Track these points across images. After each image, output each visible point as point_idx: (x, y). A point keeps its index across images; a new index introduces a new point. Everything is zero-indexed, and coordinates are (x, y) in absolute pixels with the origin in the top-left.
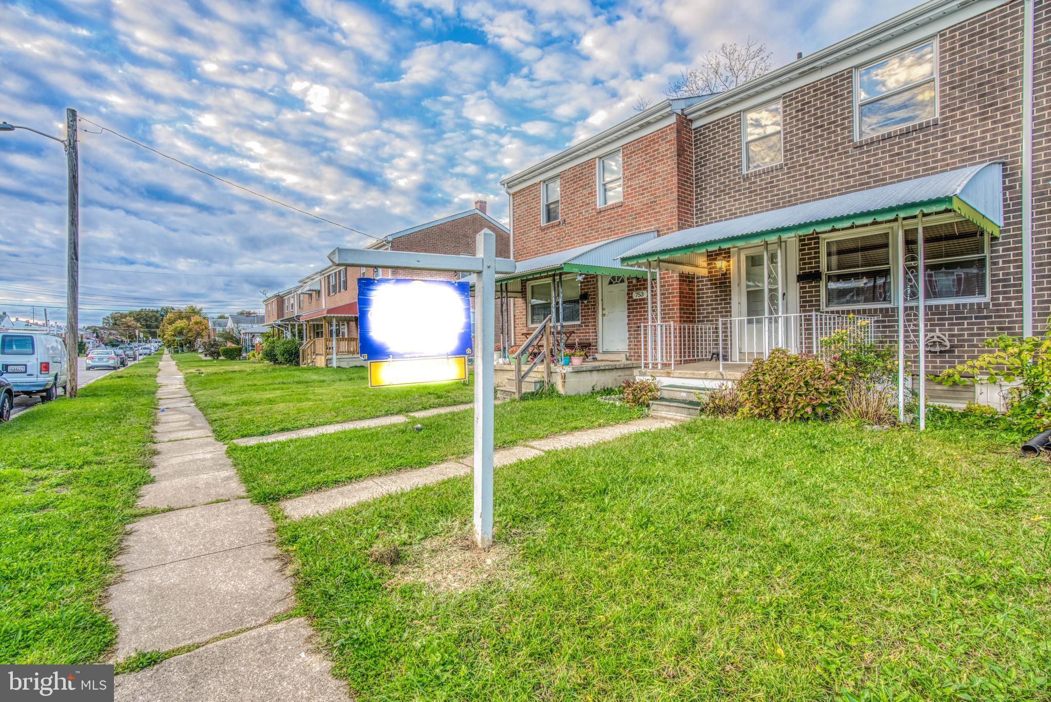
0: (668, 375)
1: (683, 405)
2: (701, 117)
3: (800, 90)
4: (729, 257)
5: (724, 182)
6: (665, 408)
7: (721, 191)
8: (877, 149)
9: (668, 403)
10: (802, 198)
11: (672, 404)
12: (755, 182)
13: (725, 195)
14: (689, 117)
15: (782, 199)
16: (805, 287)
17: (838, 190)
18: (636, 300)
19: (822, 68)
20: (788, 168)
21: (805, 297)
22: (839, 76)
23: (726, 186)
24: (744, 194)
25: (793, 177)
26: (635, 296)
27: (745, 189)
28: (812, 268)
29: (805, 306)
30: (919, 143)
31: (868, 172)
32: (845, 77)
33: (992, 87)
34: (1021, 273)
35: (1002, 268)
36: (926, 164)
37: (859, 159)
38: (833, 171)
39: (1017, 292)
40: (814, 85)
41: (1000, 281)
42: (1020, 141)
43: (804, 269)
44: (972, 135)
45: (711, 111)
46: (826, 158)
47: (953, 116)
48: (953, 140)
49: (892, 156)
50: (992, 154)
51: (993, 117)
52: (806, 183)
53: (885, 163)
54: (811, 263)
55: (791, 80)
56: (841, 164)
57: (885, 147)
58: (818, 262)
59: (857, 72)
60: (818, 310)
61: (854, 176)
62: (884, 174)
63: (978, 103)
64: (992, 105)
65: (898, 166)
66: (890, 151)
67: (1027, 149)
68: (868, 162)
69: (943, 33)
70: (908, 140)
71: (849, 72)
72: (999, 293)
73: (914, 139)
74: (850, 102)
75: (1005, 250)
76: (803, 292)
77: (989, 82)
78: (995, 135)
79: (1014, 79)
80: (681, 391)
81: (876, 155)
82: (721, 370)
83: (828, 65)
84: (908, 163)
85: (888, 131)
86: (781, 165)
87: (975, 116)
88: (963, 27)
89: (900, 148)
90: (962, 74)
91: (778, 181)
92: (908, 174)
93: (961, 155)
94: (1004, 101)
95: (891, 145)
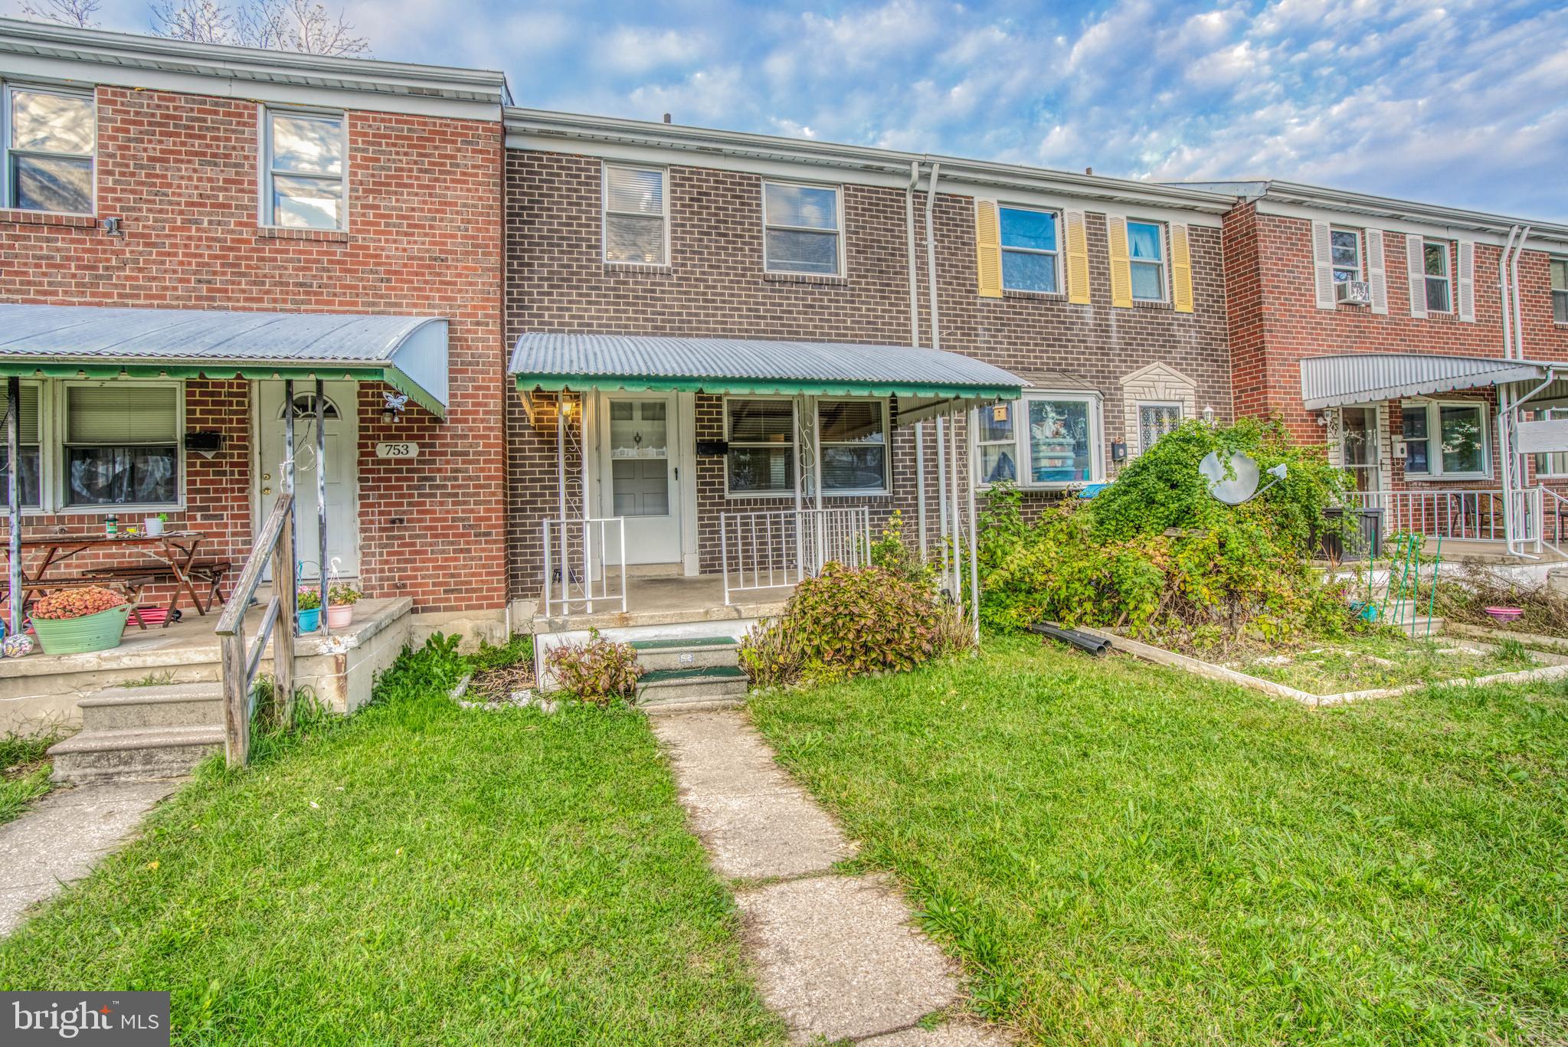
0: (624, 622)
1: (711, 678)
2: (525, 133)
3: (697, 171)
5: (570, 266)
6: (672, 692)
7: (563, 280)
8: (790, 292)
9: (681, 681)
10: (698, 329)
11: (689, 680)
12: (625, 283)
13: (570, 287)
14: (507, 123)
15: (669, 321)
16: (704, 463)
17: (747, 331)
18: (388, 462)
19: (726, 155)
20: (679, 279)
21: (704, 477)
22: (745, 176)
23: (573, 273)
24: (605, 296)
25: (686, 293)
26: (382, 451)
27: (607, 289)
28: (713, 434)
29: (704, 491)
30: (830, 301)
31: (781, 318)
32: (753, 182)
33: (888, 266)
34: (915, 467)
35: (902, 461)
36: (838, 328)
37: (770, 297)
38: (740, 303)
39: (912, 486)
40: (714, 173)
41: (900, 473)
42: (910, 332)
43: (702, 434)
44: (874, 310)
45: (548, 132)
46: (731, 281)
47: (859, 283)
48: (859, 309)
49: (805, 306)
50: (890, 337)
51: (889, 298)
52: (705, 308)
53: (799, 313)
54: (711, 427)
55: (684, 150)
56: (749, 296)
57: (797, 292)
58: (720, 427)
59: (763, 183)
60: (721, 497)
61: (764, 318)
62: (799, 326)
63: (879, 278)
64: (888, 285)
65: (811, 320)
66: (803, 299)
67: (915, 341)
68: (781, 305)
69: (846, 186)
70: (820, 293)
71: (758, 179)
72: (900, 486)
73: (826, 294)
74: (759, 218)
75: (903, 441)
76: (702, 470)
77: (885, 260)
78: (891, 318)
79: (902, 267)
80: (681, 652)
81: (788, 298)
82: (727, 602)
83: (733, 156)
84: (821, 320)
85: (801, 274)
86: (669, 269)
87: (876, 291)
88: (863, 191)
89: (814, 300)
90: (865, 240)
91: (663, 292)
92: (822, 334)
93: (867, 330)
94: (897, 286)
95: (805, 293)
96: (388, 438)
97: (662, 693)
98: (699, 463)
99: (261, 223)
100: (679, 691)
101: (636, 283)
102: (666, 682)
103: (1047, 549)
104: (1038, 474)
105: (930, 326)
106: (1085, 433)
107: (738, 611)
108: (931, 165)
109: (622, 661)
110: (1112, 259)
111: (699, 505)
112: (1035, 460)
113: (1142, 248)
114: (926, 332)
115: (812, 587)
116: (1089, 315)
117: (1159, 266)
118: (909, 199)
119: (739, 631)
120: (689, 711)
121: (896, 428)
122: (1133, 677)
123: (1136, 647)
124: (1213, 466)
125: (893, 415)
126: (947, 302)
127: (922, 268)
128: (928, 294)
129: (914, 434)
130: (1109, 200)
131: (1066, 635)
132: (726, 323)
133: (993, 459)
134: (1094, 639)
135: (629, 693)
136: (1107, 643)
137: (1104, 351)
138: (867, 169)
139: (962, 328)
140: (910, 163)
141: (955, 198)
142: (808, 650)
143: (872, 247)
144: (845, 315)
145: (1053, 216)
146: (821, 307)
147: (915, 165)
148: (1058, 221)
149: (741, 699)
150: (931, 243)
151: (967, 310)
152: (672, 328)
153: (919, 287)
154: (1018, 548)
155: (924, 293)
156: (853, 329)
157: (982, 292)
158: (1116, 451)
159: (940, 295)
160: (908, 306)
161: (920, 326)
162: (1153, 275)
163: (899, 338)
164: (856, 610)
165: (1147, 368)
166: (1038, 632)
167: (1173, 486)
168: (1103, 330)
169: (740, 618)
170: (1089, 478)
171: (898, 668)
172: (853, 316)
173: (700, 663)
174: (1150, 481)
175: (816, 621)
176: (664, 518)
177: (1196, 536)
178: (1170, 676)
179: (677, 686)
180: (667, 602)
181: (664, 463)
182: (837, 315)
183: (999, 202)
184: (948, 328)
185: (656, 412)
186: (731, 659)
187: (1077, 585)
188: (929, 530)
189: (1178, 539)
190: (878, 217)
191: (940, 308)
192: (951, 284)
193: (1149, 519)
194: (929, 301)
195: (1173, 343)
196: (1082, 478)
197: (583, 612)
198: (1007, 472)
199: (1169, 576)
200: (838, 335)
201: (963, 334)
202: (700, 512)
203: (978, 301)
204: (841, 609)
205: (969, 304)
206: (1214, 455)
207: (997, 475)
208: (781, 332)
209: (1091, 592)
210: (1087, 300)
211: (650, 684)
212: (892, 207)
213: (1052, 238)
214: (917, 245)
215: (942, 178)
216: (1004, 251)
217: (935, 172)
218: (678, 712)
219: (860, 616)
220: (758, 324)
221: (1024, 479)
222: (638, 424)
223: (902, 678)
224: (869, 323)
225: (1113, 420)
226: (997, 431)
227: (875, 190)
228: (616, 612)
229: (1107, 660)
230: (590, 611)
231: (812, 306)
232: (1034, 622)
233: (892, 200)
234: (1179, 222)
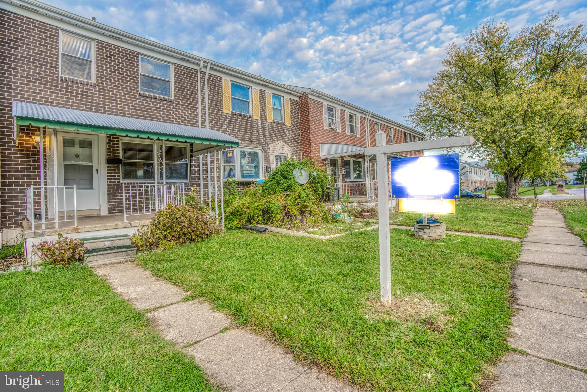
0: (76, 230)
1: (120, 250)
3: (109, 45)
5: (40, 74)
6: (102, 257)
8: (150, 101)
9: (106, 252)
10: (108, 111)
12: (72, 86)
15: (94, 106)
16: (111, 167)
17: (131, 114)
19: (123, 41)
20: (100, 89)
21: (111, 173)
22: (132, 52)
23: (42, 77)
24: (60, 91)
25: (103, 95)
27: (62, 87)
28: (115, 156)
29: (111, 179)
30: (167, 107)
31: (146, 111)
32: (136, 55)
33: (190, 97)
34: (199, 172)
35: (194, 170)
36: (170, 118)
37: (142, 102)
38: (128, 103)
39: (198, 179)
40: (118, 47)
41: (193, 174)
42: (198, 122)
43: (110, 155)
44: (185, 113)
46: (124, 93)
47: (179, 102)
48: (179, 112)
49: (156, 108)
50: (190, 123)
51: (190, 109)
52: (112, 103)
53: (154, 110)
54: (114, 153)
55: (103, 35)
56: (133, 101)
57: (154, 102)
58: (118, 153)
59: (140, 56)
60: (119, 182)
61: (139, 110)
62: (154, 115)
63: (187, 101)
64: (190, 104)
65: (159, 113)
66: (156, 105)
67: (200, 126)
68: (146, 106)
69: (175, 64)
70: (163, 104)
71: (138, 54)
72: (193, 179)
73: (166, 104)
74: (138, 70)
75: (195, 162)
76: (109, 170)
77: (189, 95)
78: (191, 116)
79: (196, 98)
80: (105, 241)
81: (150, 104)
82: (125, 221)
83: (126, 42)
84: (163, 114)
85: (155, 95)
86: (94, 84)
87: (185, 106)
88: (181, 67)
89: (160, 106)
90: (182, 86)
91: (91, 93)
92: (163, 119)
93: (182, 120)
94: (193, 105)
95: (156, 102)
97: (96, 258)
98: (108, 167)
100: (105, 256)
101: (78, 87)
102: (99, 253)
103: (247, 199)
104: (243, 176)
105: (205, 121)
106: (258, 163)
107: (130, 224)
108: (208, 63)
109: (76, 245)
110: (267, 106)
111: (108, 185)
112: (242, 171)
113: (276, 104)
114: (204, 123)
115: (162, 213)
116: (260, 123)
117: (281, 110)
118: (199, 74)
119: (131, 232)
120: (110, 264)
121: (192, 157)
122: (275, 238)
123: (275, 230)
124: (297, 172)
125: (191, 152)
126: (212, 113)
127: (203, 99)
128: (205, 109)
129: (199, 160)
130: (267, 86)
131: (253, 228)
132: (122, 110)
134: (262, 228)
135: (81, 259)
136: (266, 229)
137: (264, 136)
138: (183, 59)
139: (217, 123)
140: (200, 61)
141: (215, 76)
142: (161, 237)
143: (184, 89)
144: (173, 113)
145: (249, 89)
146: (163, 109)
147: (202, 62)
148: (250, 90)
149: (133, 257)
150: (206, 91)
151: (219, 117)
152: (95, 109)
153: (202, 106)
154: (237, 199)
155: (204, 109)
156: (176, 119)
157: (225, 111)
158: (267, 169)
159: (209, 110)
160: (198, 113)
161: (202, 121)
162: (279, 112)
163: (194, 124)
164: (180, 220)
165: (277, 142)
166: (244, 228)
167: (285, 179)
168: (264, 129)
169: (132, 227)
170: (259, 178)
171: (196, 241)
172: (176, 114)
173: (114, 245)
174: (279, 177)
175: (164, 226)
177: (292, 194)
178: (285, 236)
179: (104, 254)
180: (97, 222)
181: (91, 167)
182: (170, 113)
183: (231, 81)
184: (212, 122)
185: (87, 144)
186: (128, 242)
187: (256, 211)
188: (204, 195)
189: (287, 195)
190: (187, 78)
191: (209, 115)
192: (213, 107)
193: (278, 189)
194: (205, 112)
195: (285, 135)
196: (257, 178)
197: (54, 227)
199: (285, 207)
200: (170, 120)
201: (217, 125)
202: (109, 188)
203: (223, 114)
204: (174, 220)
205: (219, 115)
206: (297, 169)
207: (229, 175)
208: (146, 117)
209: (261, 213)
210: (259, 118)
211: (91, 254)
212: (192, 75)
213: (248, 96)
214: (201, 91)
215: (211, 68)
216: (232, 98)
217: (209, 66)
218: (105, 265)
219: (182, 222)
220: (136, 112)
221: (238, 178)
222: (77, 149)
223: (199, 244)
224: (182, 117)
225: (267, 159)
226: (229, 160)
227: (186, 68)
228: (72, 227)
229: (267, 235)
230: (57, 225)
231: (159, 108)
232: (242, 225)
233: (192, 73)
234: (287, 97)
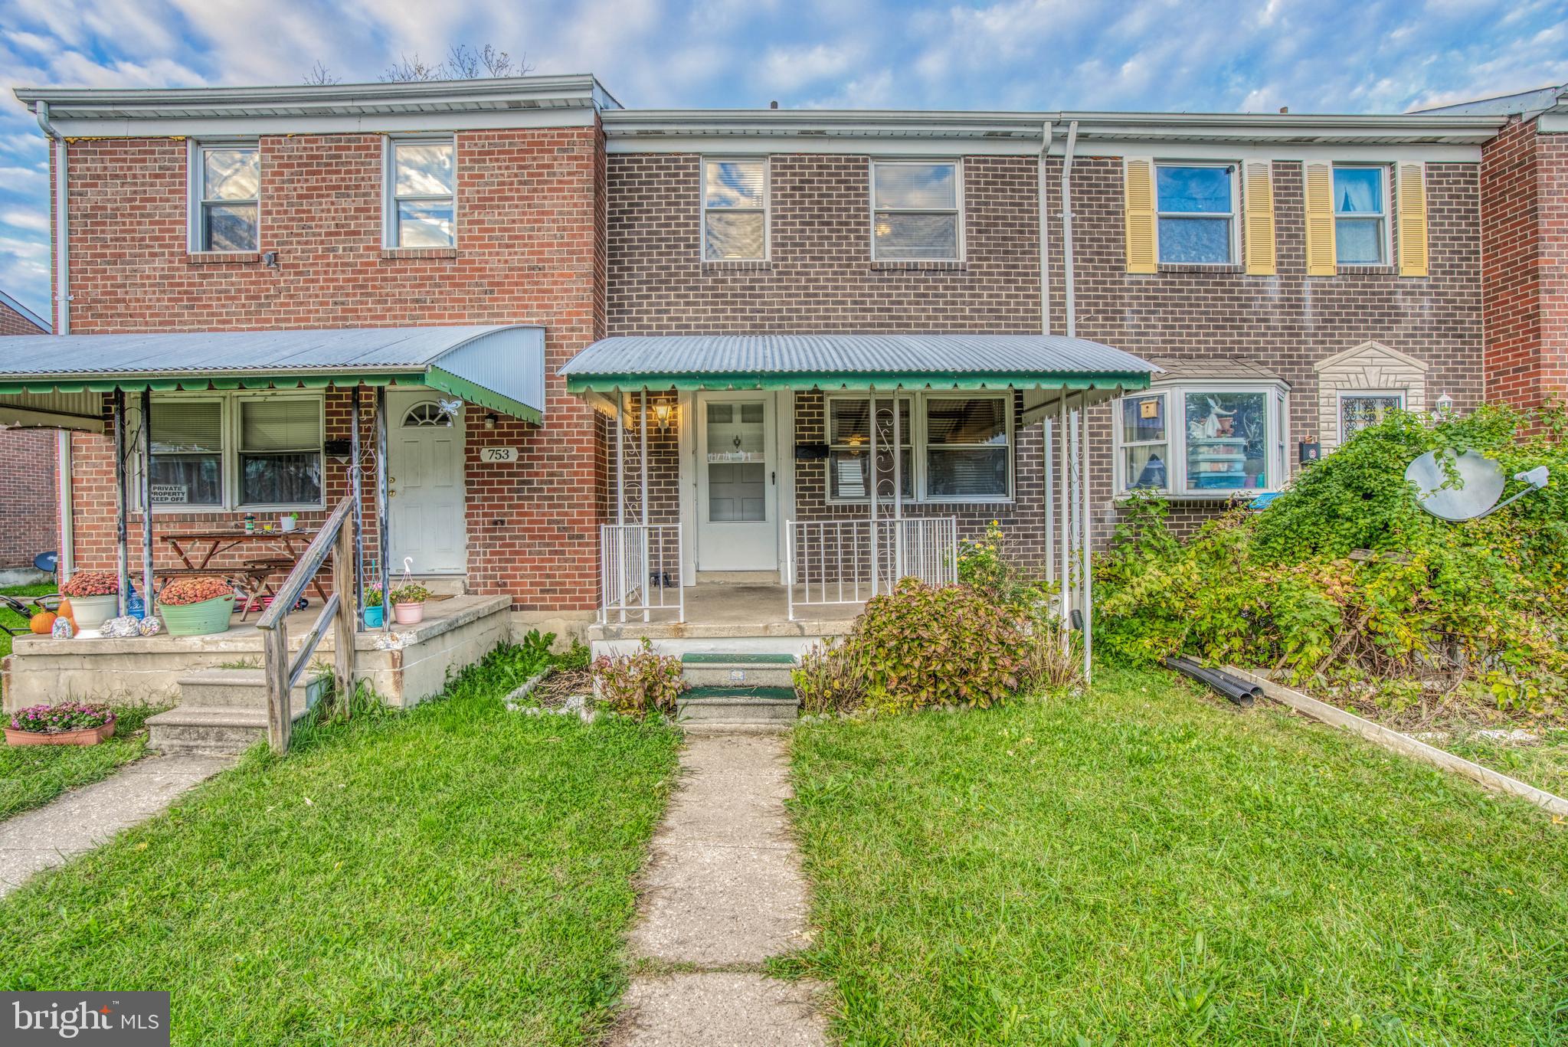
0: (679, 632)
1: (757, 700)
2: (625, 137)
3: (798, 157)
4: (675, 400)
5: (668, 268)
6: (714, 711)
7: (661, 282)
8: (900, 280)
9: (724, 700)
10: (799, 326)
11: (733, 700)
12: (724, 281)
13: (668, 289)
14: (606, 128)
15: (769, 319)
16: (804, 467)
17: (851, 325)
18: (490, 466)
19: (831, 137)
20: (779, 273)
21: (804, 482)
22: (852, 158)
23: (671, 275)
24: (703, 296)
25: (786, 288)
26: (486, 455)
27: (705, 288)
28: (813, 437)
29: (804, 496)
30: (946, 288)
31: (889, 310)
32: (860, 163)
33: (1015, 246)
34: (1043, 471)
35: (1027, 464)
36: (954, 318)
37: (878, 288)
38: (844, 295)
39: (1039, 493)
40: (817, 157)
41: (1024, 479)
42: (1040, 318)
43: (803, 437)
44: (998, 296)
45: (647, 132)
46: (835, 273)
47: (980, 267)
48: (980, 296)
49: (917, 295)
50: (1015, 325)
51: (1016, 281)
52: (806, 303)
53: (909, 303)
54: (812, 429)
55: (785, 137)
56: (855, 288)
57: (908, 280)
58: (822, 429)
59: (871, 164)
60: (822, 503)
61: (871, 310)
62: (910, 318)
63: (1003, 259)
64: (1015, 267)
65: (924, 310)
66: (915, 288)
67: (1046, 329)
68: (889, 295)
69: (967, 158)
70: (935, 281)
71: (865, 160)
72: (1023, 493)
73: (942, 281)
74: (866, 202)
75: (1029, 443)
76: (802, 474)
77: (1012, 239)
78: (1018, 304)
79: (1032, 245)
80: (731, 669)
81: (898, 288)
82: (791, 617)
83: (838, 137)
84: (935, 310)
85: (912, 260)
86: (768, 264)
87: (1000, 274)
88: (986, 162)
89: (927, 288)
90: (987, 218)
91: (762, 288)
92: (936, 326)
93: (989, 318)
94: (1025, 267)
95: (916, 281)
96: (492, 443)
97: (704, 712)
98: (798, 467)
99: (384, 247)
100: (722, 711)
101: (734, 281)
102: (708, 700)
103: (1190, 569)
104: (1196, 480)
105: (1064, 311)
106: (1262, 432)
107: (801, 628)
108: (1067, 124)
109: (669, 673)
110: (1308, 218)
111: (798, 510)
112: (1192, 463)
113: (1355, 200)
114: (1059, 318)
115: (882, 605)
116: (1274, 290)
117: (1378, 222)
118: (1042, 166)
119: (799, 649)
120: (732, 733)
121: (1021, 427)
122: (1281, 740)
123: (1297, 699)
124: (1428, 471)
125: (1018, 413)
126: (1086, 282)
127: (1056, 245)
128: (1063, 275)
129: (1042, 435)
130: (1309, 142)
131: (1206, 676)
132: (829, 318)
133: (1142, 463)
134: (1238, 683)
135: (670, 709)
136: (1256, 690)
137: (1292, 331)
138: (991, 137)
139: (1104, 312)
140: (1041, 124)
141: (1098, 160)
142: (871, 675)
143: (996, 225)
144: (964, 303)
145: (1228, 171)
146: (936, 295)
147: (1048, 126)
148: (1234, 177)
149: (789, 725)
150: (1067, 215)
151: (1111, 290)
152: (771, 326)
153: (1051, 267)
154: (1150, 568)
155: (1058, 273)
156: (972, 318)
157: (1132, 268)
158: (1303, 451)
159: (1077, 275)
160: (1039, 289)
161: (1052, 311)
162: (1370, 234)
163: (1027, 326)
164: (925, 635)
165: (1355, 349)
166: (1174, 668)
167: (1367, 496)
168: (1291, 303)
169: (803, 635)
170: (1264, 485)
171: (973, 703)
172: (972, 303)
173: (752, 682)
174: (1334, 489)
175: (881, 644)
176: (759, 525)
177: (1394, 562)
178: (1329, 742)
179: (720, 705)
180: (727, 614)
181: (760, 468)
182: (954, 303)
183: (1156, 160)
184: (1087, 312)
185: (754, 413)
186: (785, 679)
187: (1224, 615)
189: (1371, 565)
190: (1003, 191)
191: (1077, 289)
192: (1091, 261)
193: (1332, 537)
194: (1064, 282)
195: (1398, 316)
196: (1256, 486)
197: (641, 620)
198: (1157, 478)
199: (1351, 612)
200: (954, 326)
201: (1106, 319)
202: (799, 518)
203: (1126, 279)
204: (907, 632)
205: (1114, 283)
206: (1430, 457)
207: (1146, 479)
208: (889, 325)
209: (1242, 625)
210: (1272, 270)
211: (691, 701)
212: (1021, 177)
213: (1228, 198)
214: (1050, 219)
215: (1082, 138)
216: (1161, 218)
217: (1073, 131)
218: (719, 733)
219: (930, 641)
220: (864, 318)
221: (1178, 486)
222: (737, 427)
223: (977, 715)
224: (990, 311)
225: (1304, 414)
226: (1148, 429)
227: (1000, 159)
228: (673, 622)
229: (1252, 712)
230: (647, 618)
231: (925, 295)
232: (1172, 655)
233: (1021, 170)
234: (1412, 163)
